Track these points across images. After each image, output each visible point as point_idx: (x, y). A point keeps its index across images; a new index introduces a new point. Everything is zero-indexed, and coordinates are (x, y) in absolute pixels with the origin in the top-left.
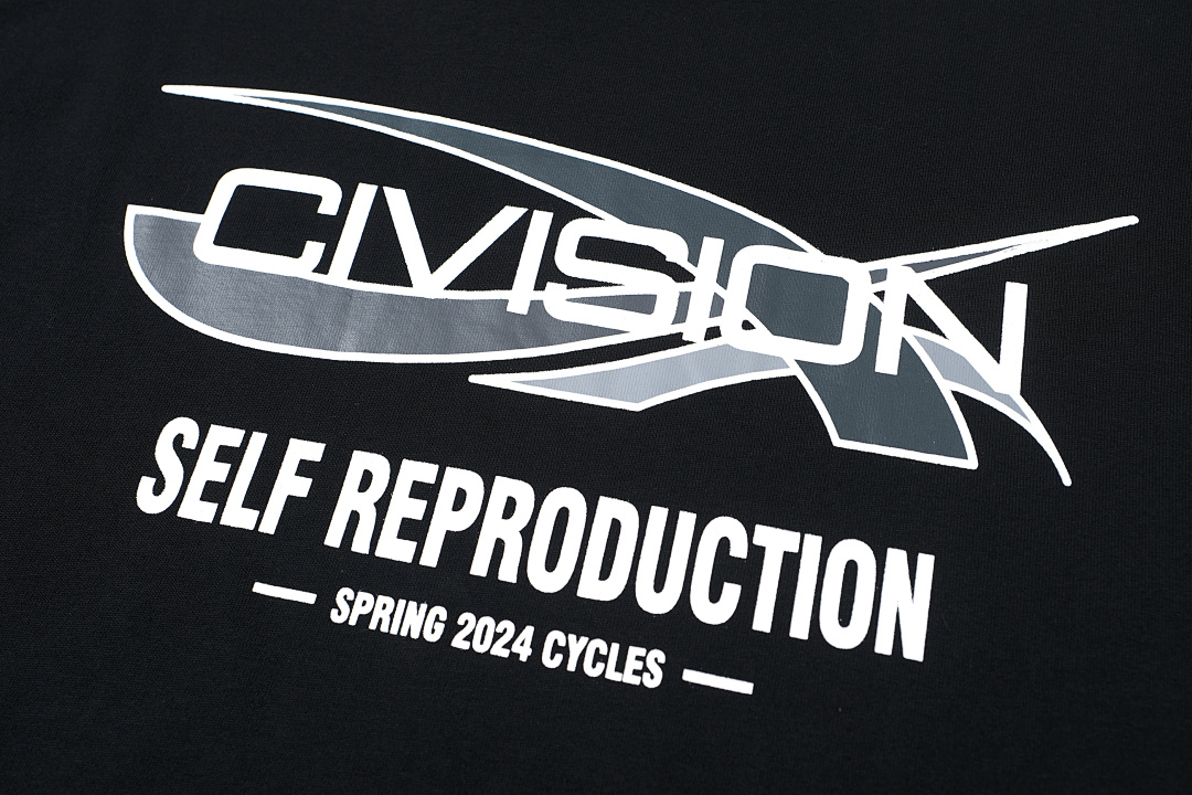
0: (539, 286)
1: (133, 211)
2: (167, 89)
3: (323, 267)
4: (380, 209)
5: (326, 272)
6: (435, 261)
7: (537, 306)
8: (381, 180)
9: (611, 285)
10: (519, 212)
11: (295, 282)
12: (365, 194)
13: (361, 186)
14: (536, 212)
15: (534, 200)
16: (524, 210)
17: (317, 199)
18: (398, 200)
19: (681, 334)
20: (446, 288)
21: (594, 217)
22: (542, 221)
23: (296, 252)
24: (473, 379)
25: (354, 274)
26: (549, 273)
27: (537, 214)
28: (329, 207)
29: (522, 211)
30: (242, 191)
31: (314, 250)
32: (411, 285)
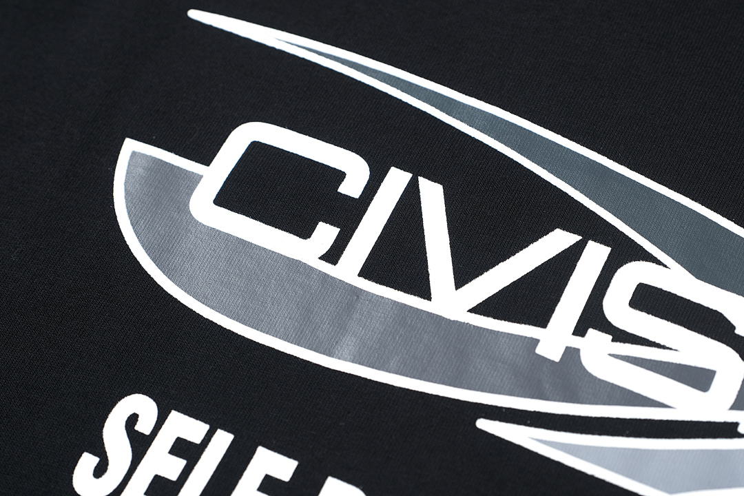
0: (580, 331)
1: (130, 146)
2: (194, 14)
3: (333, 256)
4: (410, 203)
5: (334, 262)
6: (463, 276)
7: (572, 354)
8: (418, 169)
9: (664, 347)
10: (572, 239)
11: (296, 266)
12: (396, 180)
13: (393, 171)
14: (590, 243)
15: (591, 228)
16: (577, 238)
17: (340, 176)
18: (432, 196)
19: (737, 424)
20: (470, 311)
21: (659, 263)
22: (596, 255)
23: (305, 232)
24: (482, 424)
25: (365, 273)
26: (592, 318)
27: (591, 245)
28: (352, 187)
29: (574, 238)
30: (256, 150)
31: (326, 234)
32: (429, 298)
